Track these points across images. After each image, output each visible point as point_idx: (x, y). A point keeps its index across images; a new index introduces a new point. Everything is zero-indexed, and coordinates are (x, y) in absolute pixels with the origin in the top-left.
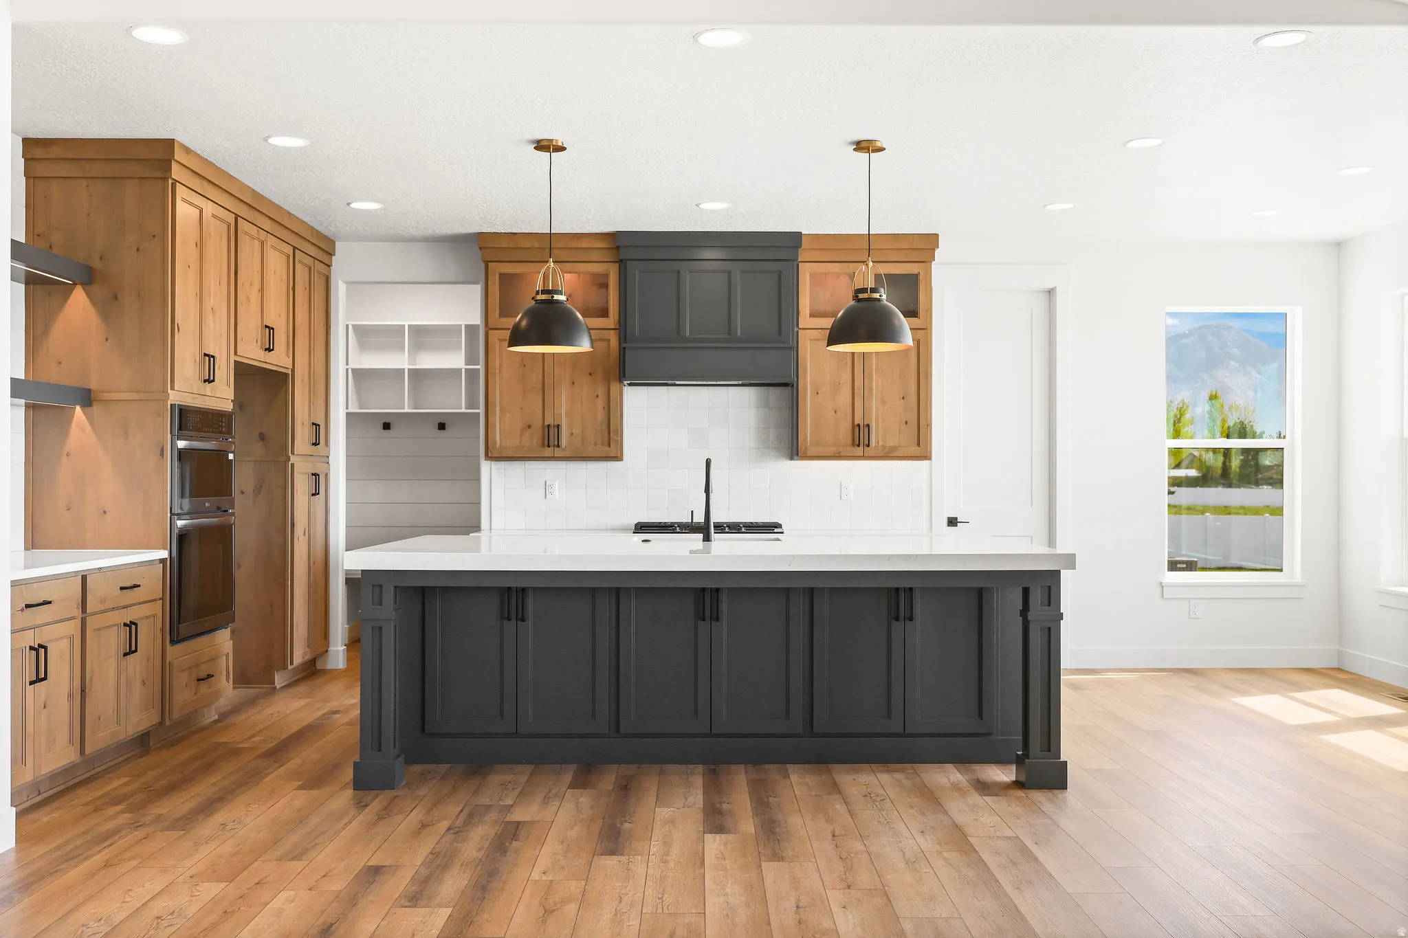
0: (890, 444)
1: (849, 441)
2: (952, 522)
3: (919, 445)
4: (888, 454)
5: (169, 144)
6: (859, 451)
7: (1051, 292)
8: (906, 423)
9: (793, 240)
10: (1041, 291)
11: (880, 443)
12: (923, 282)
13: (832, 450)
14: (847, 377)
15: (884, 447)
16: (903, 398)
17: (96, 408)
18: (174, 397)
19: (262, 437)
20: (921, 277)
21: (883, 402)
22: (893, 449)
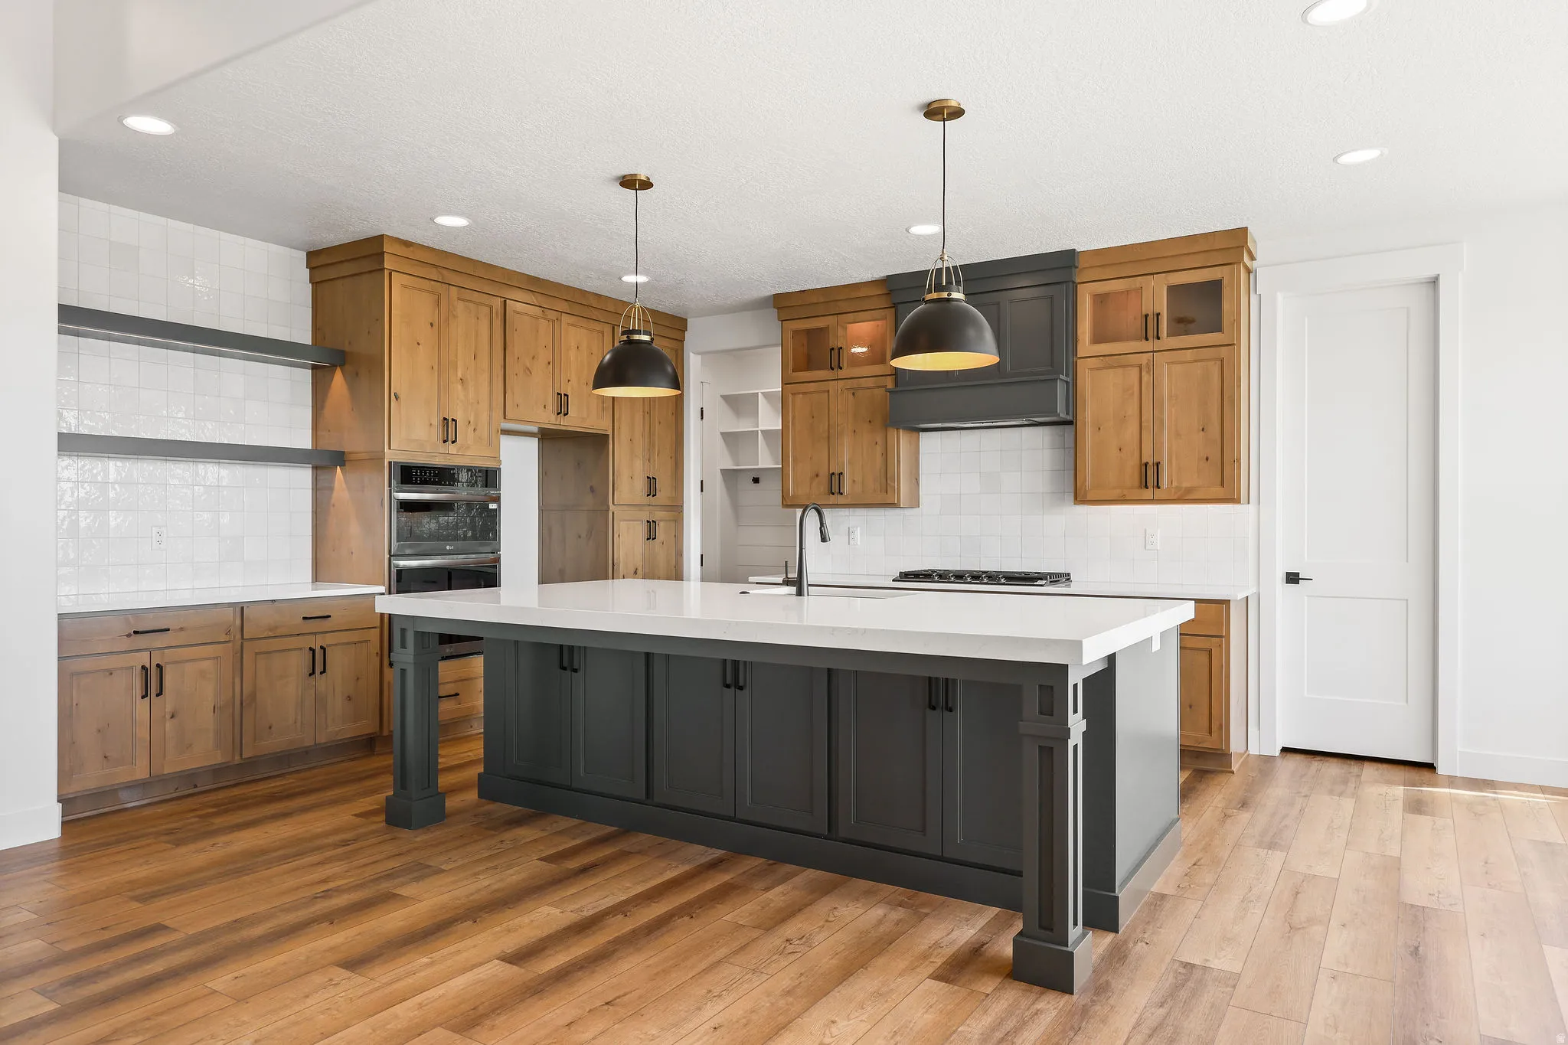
0: (1185, 485)
1: (1137, 483)
2: (1293, 578)
3: (1222, 485)
4: (1183, 497)
5: (379, 239)
6: (1148, 494)
7: (1434, 282)
8: (1207, 459)
9: (1067, 259)
10: (1422, 283)
11: (1175, 484)
12: (1227, 288)
13: (1115, 494)
14: (1132, 409)
15: (1178, 488)
16: (1203, 430)
17: (347, 467)
18: (390, 456)
19: (592, 490)
20: (1225, 282)
21: (1178, 435)
22: (1189, 490)
